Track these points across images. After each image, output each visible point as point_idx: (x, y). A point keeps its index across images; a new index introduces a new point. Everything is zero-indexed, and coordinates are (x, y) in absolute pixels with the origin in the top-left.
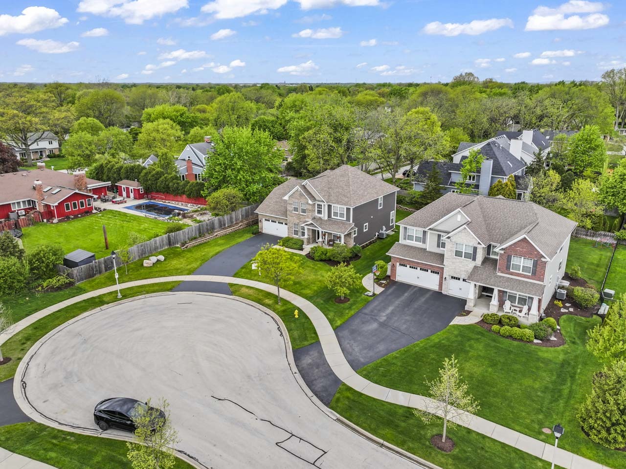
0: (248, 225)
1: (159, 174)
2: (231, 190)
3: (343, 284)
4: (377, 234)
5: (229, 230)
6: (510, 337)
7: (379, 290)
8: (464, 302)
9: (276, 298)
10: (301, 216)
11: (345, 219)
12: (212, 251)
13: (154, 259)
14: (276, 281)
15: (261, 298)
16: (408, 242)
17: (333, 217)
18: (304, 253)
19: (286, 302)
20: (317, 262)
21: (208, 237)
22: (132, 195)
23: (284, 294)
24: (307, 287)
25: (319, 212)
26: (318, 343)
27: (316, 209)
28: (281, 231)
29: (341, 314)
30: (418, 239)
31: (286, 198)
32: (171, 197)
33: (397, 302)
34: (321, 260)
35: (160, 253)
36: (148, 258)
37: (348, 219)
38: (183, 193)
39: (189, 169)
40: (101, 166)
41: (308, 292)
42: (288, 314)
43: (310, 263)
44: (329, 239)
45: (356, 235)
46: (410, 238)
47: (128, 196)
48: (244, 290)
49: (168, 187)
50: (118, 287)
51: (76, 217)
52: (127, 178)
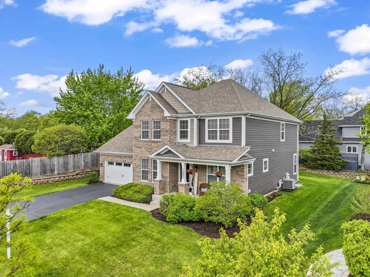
4: (281, 183)
10: (153, 145)
11: (230, 141)
17: (207, 140)
20: (172, 226)
25: (184, 135)
27: (179, 130)
34: (181, 222)
37: (237, 140)
43: (154, 228)
44: (200, 183)
45: (252, 174)
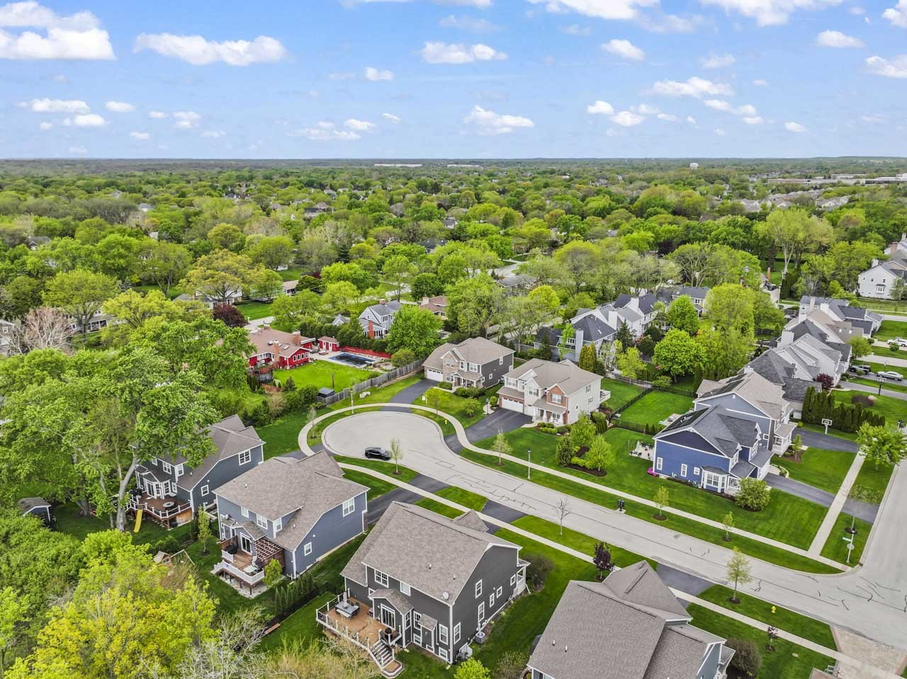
0: (418, 373)
1: (352, 334)
2: (407, 351)
3: (471, 408)
4: (499, 380)
5: (406, 376)
6: (546, 432)
7: (491, 412)
8: (531, 417)
9: (436, 415)
10: (451, 369)
11: (477, 371)
12: (397, 389)
13: (365, 394)
14: (436, 407)
15: (428, 415)
16: (509, 386)
17: (470, 370)
18: (452, 392)
19: (440, 417)
20: (459, 397)
21: (393, 381)
22: (330, 348)
23: (440, 413)
24: (451, 410)
25: (462, 367)
26: (456, 434)
27: (460, 365)
28: (438, 377)
29: (469, 422)
30: (514, 385)
31: (442, 358)
32: (361, 350)
33: (499, 418)
34: (461, 395)
35: (367, 391)
36: (361, 393)
37: (479, 371)
38: (371, 348)
39: (370, 328)
40: (305, 324)
41: (452, 412)
42: (441, 422)
43: (455, 397)
44: (467, 383)
45: (483, 381)
46: (510, 384)
47: (327, 348)
48: (419, 411)
49: (359, 343)
50: (352, 408)
51: (300, 365)
52: (327, 335)
